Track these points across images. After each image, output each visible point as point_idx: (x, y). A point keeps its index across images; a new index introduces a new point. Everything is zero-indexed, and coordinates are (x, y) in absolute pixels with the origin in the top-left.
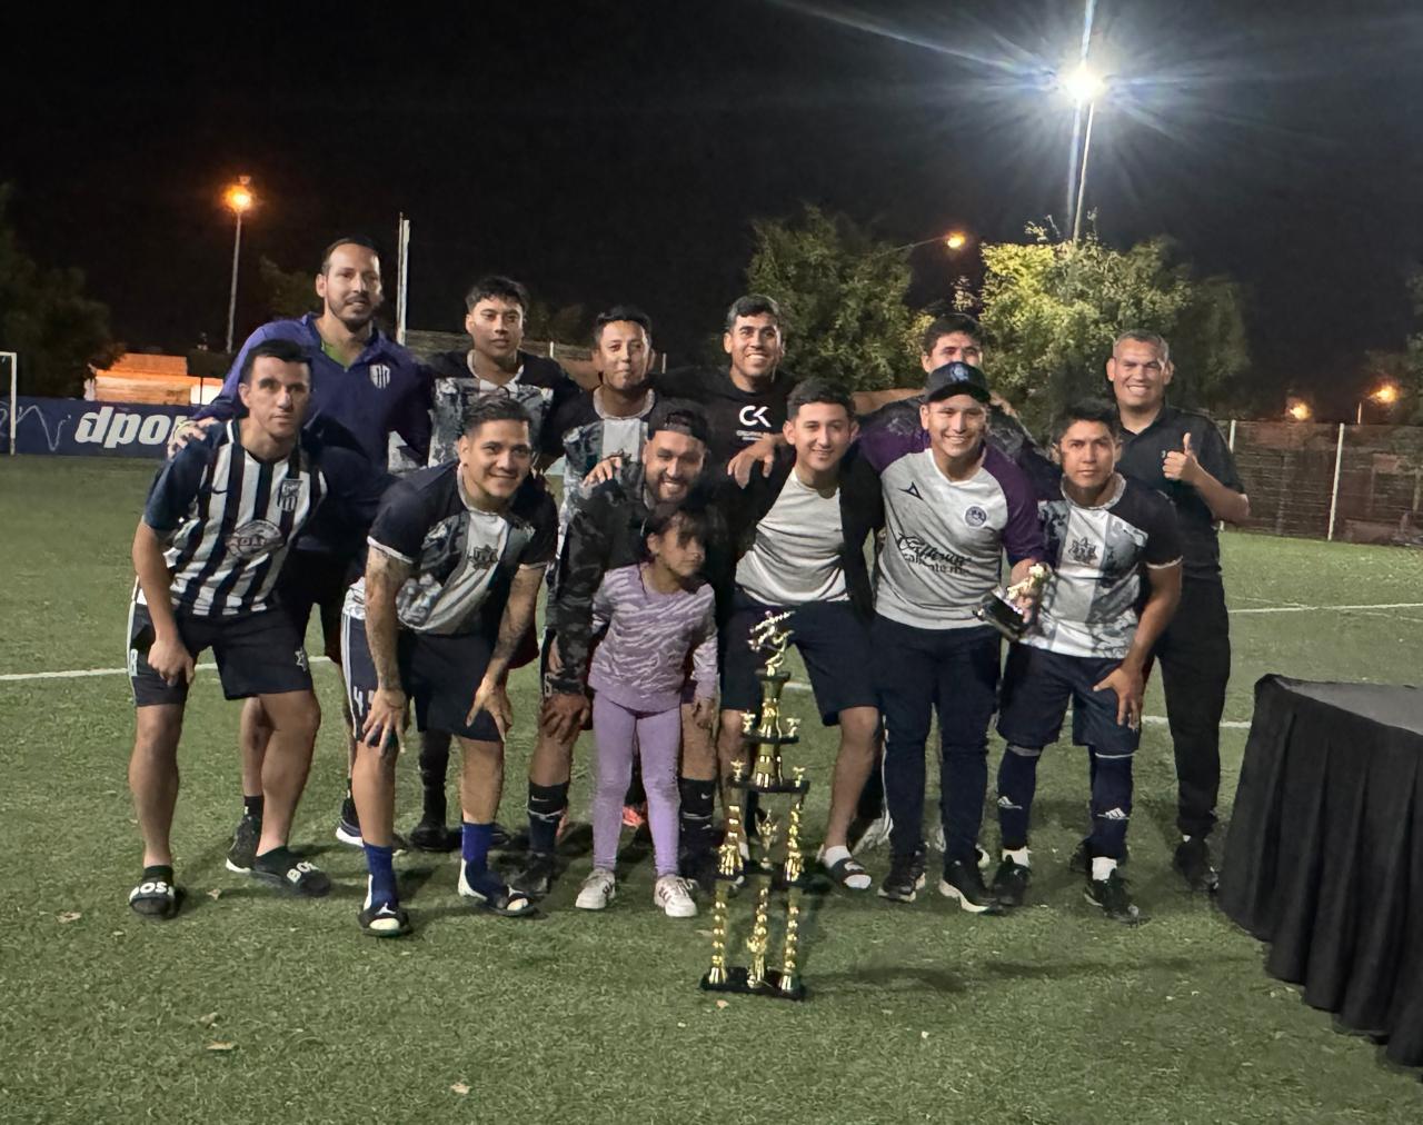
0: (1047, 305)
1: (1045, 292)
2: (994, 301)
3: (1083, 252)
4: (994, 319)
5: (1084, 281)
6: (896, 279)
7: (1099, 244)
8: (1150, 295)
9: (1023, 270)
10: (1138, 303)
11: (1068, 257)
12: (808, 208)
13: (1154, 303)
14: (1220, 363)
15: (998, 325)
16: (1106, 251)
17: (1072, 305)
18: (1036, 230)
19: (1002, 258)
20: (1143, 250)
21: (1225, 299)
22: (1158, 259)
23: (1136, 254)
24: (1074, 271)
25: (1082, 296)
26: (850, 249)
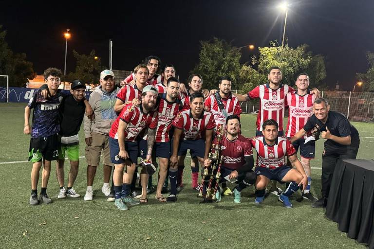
0: (276, 63)
1: (275, 59)
2: (262, 62)
3: (284, 49)
4: (262, 66)
5: (285, 56)
6: (237, 56)
7: (289, 47)
8: (301, 60)
9: (269, 54)
10: (298, 62)
11: (281, 50)
12: (215, 38)
13: (302, 62)
14: (319, 76)
15: (263, 68)
16: (290, 49)
17: (282, 62)
18: (272, 43)
19: (264, 50)
20: (299, 48)
21: (320, 61)
22: (303, 50)
24: (282, 54)
25: (284, 60)
26: (225, 48)
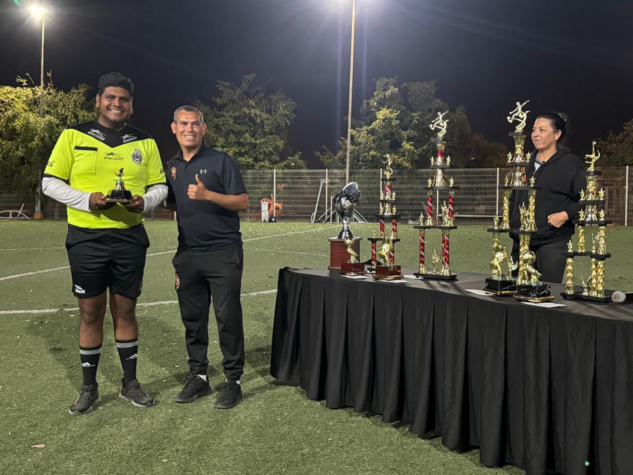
0: (32, 117)
1: (30, 110)
3: (45, 92)
4: (4, 124)
5: (49, 106)
7: (54, 88)
8: (81, 113)
9: (17, 100)
10: (76, 117)
11: (39, 94)
13: (84, 116)
16: (57, 91)
18: (21, 80)
19: (4, 93)
20: (76, 91)
22: (83, 96)
23: (73, 93)
24: (43, 101)
25: (48, 112)
